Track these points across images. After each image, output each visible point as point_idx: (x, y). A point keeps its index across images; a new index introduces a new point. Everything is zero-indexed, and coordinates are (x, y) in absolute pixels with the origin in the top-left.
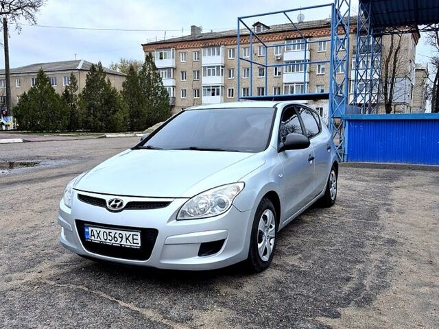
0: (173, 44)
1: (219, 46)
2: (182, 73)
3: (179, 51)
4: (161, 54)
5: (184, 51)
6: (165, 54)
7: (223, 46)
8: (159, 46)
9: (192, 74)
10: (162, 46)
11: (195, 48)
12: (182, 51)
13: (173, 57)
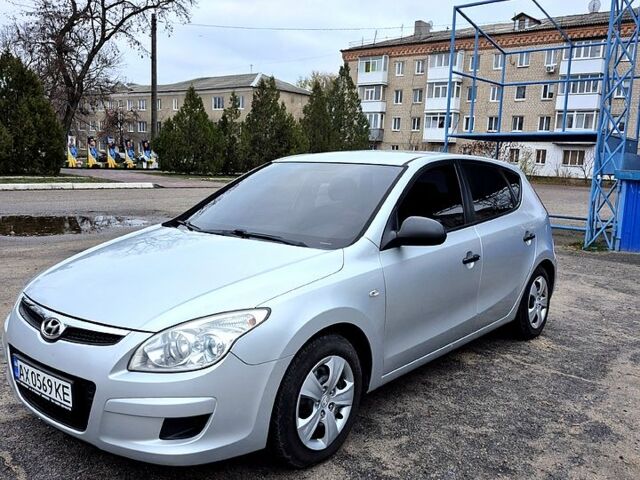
0: (386, 50)
1: (456, 51)
2: (397, 92)
3: (394, 59)
4: (368, 64)
5: (401, 59)
6: (374, 64)
7: (463, 52)
8: (366, 52)
9: (412, 94)
10: (370, 52)
11: (419, 54)
12: (398, 59)
13: (385, 69)
